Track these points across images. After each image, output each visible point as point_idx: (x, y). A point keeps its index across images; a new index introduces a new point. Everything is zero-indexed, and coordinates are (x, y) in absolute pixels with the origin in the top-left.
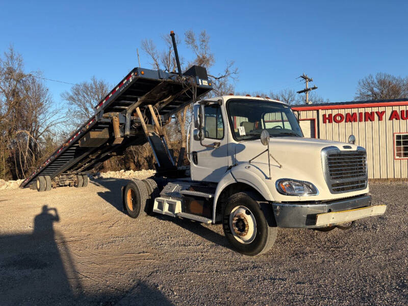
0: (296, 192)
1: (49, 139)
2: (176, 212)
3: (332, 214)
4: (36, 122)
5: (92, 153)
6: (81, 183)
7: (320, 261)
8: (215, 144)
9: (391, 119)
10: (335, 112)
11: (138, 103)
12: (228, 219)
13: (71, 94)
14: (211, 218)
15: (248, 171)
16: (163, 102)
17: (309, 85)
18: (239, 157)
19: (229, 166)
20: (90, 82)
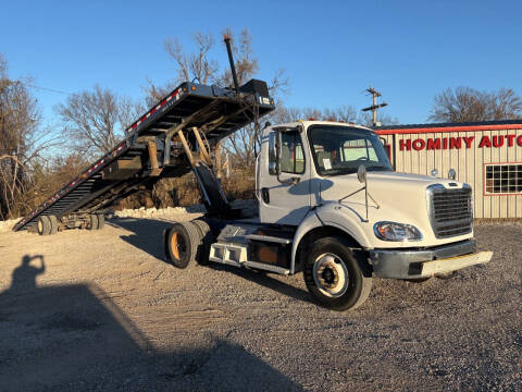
0: (397, 237)
1: (37, 167)
2: (241, 260)
3: (438, 262)
4: (22, 143)
5: (114, 187)
6: (95, 225)
7: (421, 316)
8: (293, 179)
9: (481, 146)
10: (414, 137)
11: (182, 126)
12: (311, 269)
13: (66, 106)
14: (289, 267)
15: (338, 212)
16: (212, 125)
17: (377, 101)
18: (326, 195)
19: (313, 205)
20: (91, 91)
